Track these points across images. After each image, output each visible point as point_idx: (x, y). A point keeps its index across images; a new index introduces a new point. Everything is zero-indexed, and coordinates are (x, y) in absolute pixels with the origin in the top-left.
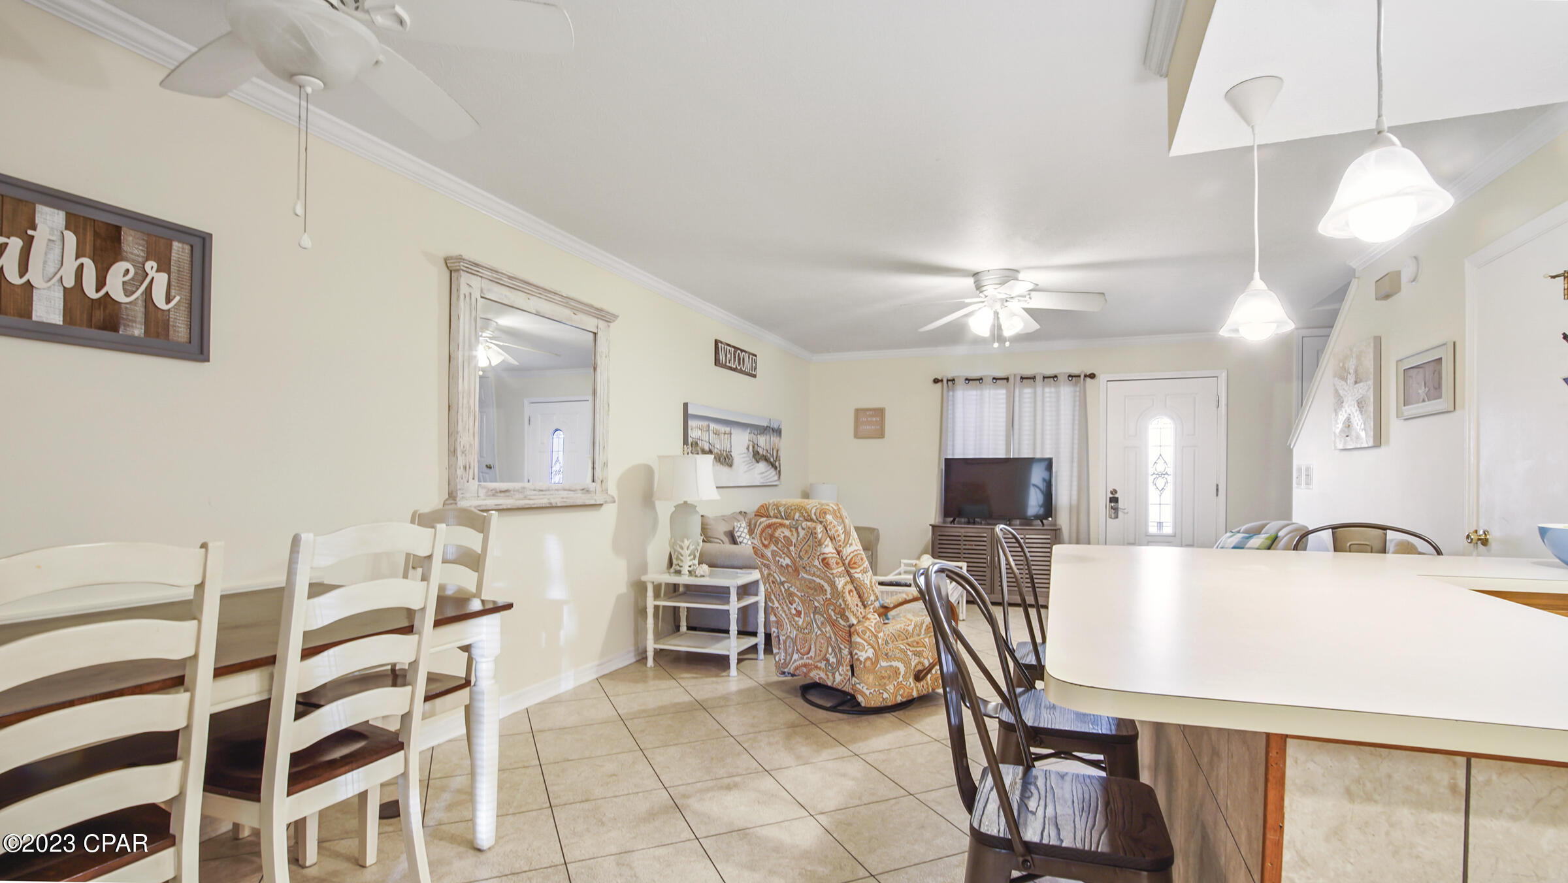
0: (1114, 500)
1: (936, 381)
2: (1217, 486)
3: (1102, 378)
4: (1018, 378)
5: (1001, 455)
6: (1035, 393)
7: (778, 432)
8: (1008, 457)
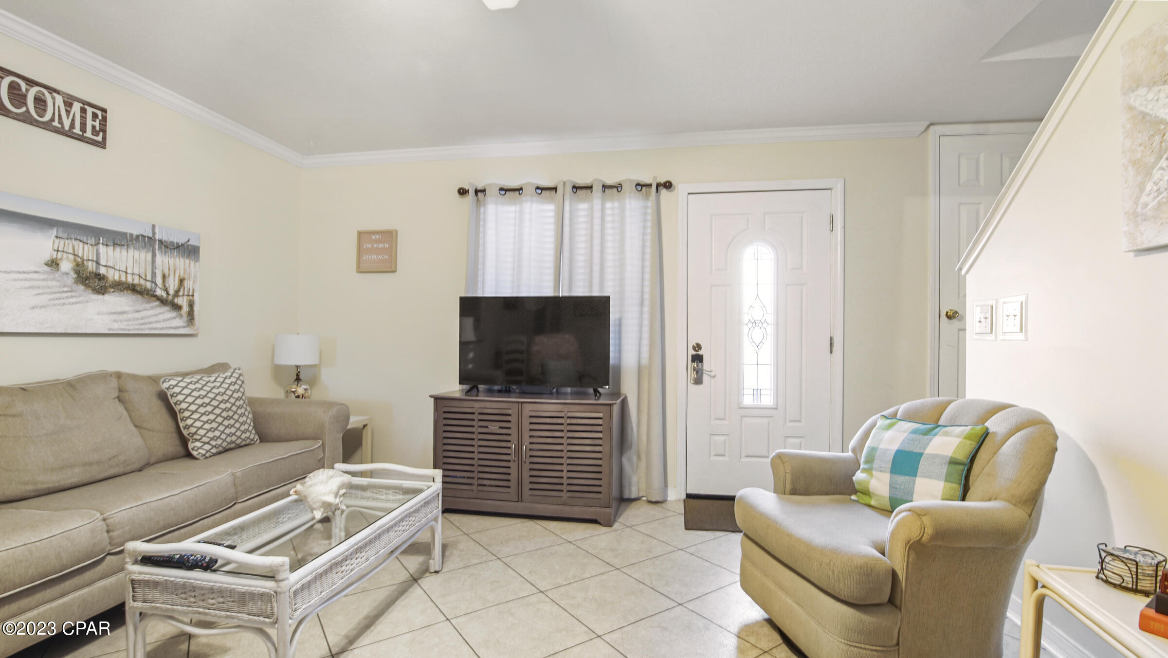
0: (697, 358)
1: (462, 192)
3: (681, 189)
4: (569, 188)
5: (548, 292)
6: (591, 209)
8: (557, 295)
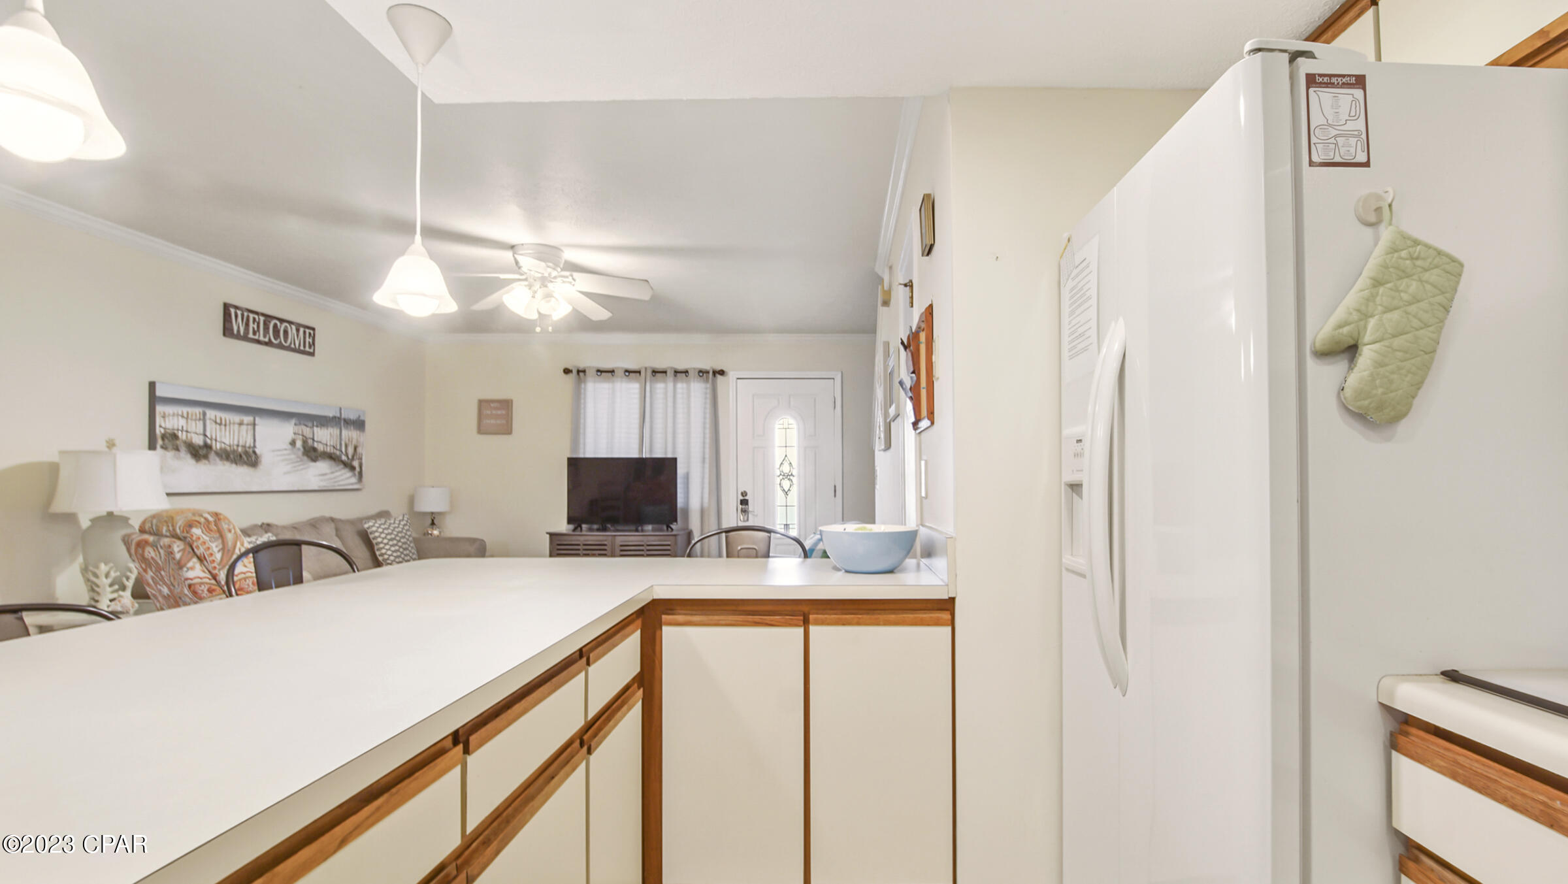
0: (744, 502)
1: (567, 371)
2: (835, 487)
3: (732, 375)
4: (649, 373)
5: (634, 454)
6: (666, 388)
7: (359, 424)
8: (641, 456)
